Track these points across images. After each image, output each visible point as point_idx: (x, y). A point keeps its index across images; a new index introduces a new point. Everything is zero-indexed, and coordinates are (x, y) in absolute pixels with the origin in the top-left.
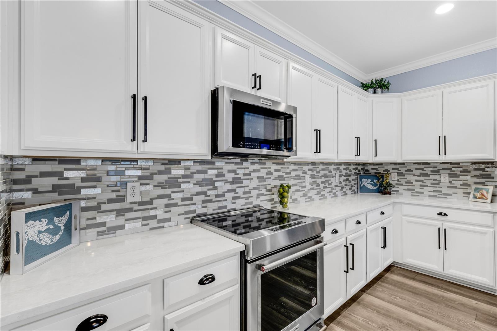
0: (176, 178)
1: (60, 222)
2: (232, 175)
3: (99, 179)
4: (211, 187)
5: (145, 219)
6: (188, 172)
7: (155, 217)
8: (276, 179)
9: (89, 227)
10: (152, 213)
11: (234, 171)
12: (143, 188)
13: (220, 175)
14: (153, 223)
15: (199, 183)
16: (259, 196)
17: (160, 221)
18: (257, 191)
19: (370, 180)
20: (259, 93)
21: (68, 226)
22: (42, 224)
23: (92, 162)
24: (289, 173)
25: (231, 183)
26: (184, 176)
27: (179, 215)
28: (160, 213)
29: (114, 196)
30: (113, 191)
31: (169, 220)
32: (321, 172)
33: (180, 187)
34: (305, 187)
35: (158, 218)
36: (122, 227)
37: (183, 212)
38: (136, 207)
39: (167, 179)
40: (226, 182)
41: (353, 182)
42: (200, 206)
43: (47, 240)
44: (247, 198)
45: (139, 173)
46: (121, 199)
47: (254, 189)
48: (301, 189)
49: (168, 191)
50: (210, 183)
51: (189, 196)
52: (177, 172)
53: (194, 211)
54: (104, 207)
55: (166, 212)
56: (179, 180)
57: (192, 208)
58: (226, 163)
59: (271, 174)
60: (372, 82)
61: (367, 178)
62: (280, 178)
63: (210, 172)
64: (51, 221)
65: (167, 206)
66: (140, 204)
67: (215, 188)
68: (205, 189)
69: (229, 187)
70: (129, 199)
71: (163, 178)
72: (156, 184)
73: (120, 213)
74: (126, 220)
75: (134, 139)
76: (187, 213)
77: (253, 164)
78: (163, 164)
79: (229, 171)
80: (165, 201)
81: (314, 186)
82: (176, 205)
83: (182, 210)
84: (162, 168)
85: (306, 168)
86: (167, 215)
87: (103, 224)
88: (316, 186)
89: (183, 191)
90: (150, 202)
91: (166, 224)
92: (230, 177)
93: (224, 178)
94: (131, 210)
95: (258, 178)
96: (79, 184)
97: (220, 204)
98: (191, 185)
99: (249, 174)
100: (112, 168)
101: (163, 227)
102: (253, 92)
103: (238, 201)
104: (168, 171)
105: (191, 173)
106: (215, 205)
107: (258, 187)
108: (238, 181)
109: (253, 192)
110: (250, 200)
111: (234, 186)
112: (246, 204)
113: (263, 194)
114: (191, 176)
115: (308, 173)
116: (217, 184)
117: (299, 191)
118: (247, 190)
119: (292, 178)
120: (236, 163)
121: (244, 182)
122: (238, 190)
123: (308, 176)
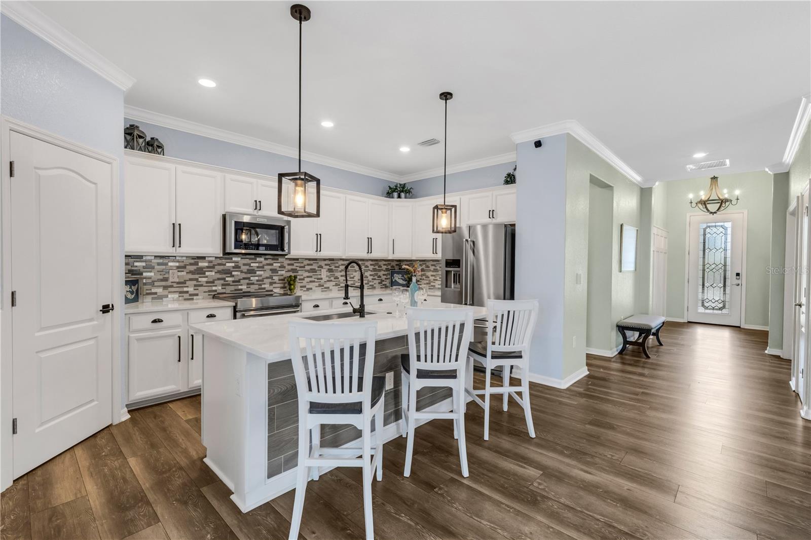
0: (202, 268)
1: (134, 288)
2: (247, 267)
3: (153, 268)
4: (229, 275)
5: (180, 292)
6: (211, 265)
7: (187, 292)
8: (289, 271)
9: (148, 294)
10: (185, 289)
11: (249, 265)
12: (180, 274)
13: (237, 267)
14: (186, 296)
15: (219, 272)
16: (271, 284)
17: (191, 295)
18: (270, 280)
19: (401, 275)
20: (260, 213)
21: (137, 291)
23: (149, 258)
24: (304, 267)
25: (246, 273)
26: (208, 267)
27: (204, 292)
28: (191, 290)
29: (161, 277)
30: (161, 275)
31: (197, 295)
32: (340, 267)
33: (205, 274)
34: (321, 279)
35: (189, 293)
36: (167, 296)
37: (207, 291)
38: (175, 285)
39: (195, 268)
40: (242, 272)
41: (383, 278)
42: (220, 288)
44: (260, 285)
45: (177, 264)
46: (166, 280)
47: (267, 278)
48: (316, 280)
49: (196, 276)
50: (228, 272)
51: (211, 280)
52: (202, 264)
53: (216, 291)
54: (156, 284)
55: (195, 290)
56: (204, 270)
57: (214, 288)
58: (242, 258)
59: (285, 267)
60: (396, 186)
61: (398, 273)
62: (294, 271)
63: (228, 265)
65: (195, 286)
66: (178, 283)
67: (233, 276)
68: (224, 276)
69: (245, 276)
70: (171, 280)
71: (193, 268)
72: (188, 271)
73: (165, 288)
74: (169, 292)
75: (174, 246)
76: (210, 291)
77: (266, 259)
78: (193, 259)
79: (244, 265)
80: (195, 282)
81: (332, 278)
82: (202, 286)
83: (206, 289)
84: (193, 261)
85: (323, 263)
86: (196, 292)
87: (156, 293)
88: (335, 279)
89: (207, 277)
90: (184, 282)
91: (195, 297)
92: (245, 268)
93: (240, 269)
94: (172, 286)
95: (271, 270)
96: (142, 270)
97: (236, 288)
98: (213, 273)
99: (263, 267)
100: (161, 261)
101: (193, 299)
102: (255, 212)
103: (252, 286)
104: (197, 264)
105: (214, 265)
106: (233, 288)
107: (271, 277)
108: (252, 271)
109: (266, 281)
110: (263, 286)
111: (249, 275)
112: (260, 289)
113: (275, 283)
114: (213, 267)
115: (324, 267)
116: (233, 273)
117: (314, 282)
118: (260, 278)
119: (306, 271)
120: (250, 259)
121: (258, 273)
122: (252, 278)
123: (325, 270)
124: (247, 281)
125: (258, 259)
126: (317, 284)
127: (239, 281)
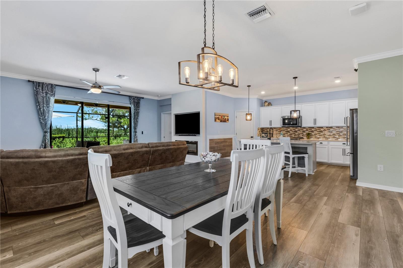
2: (294, 130)
11: (295, 130)
15: (286, 132)
22: (264, 134)
24: (316, 130)
25: (294, 132)
43: (264, 136)
45: (276, 130)
47: (301, 133)
48: (322, 135)
64: (265, 134)
69: (294, 133)
75: (270, 126)
79: (293, 129)
84: (279, 129)
92: (294, 131)
95: (302, 131)
98: (284, 132)
99: (300, 130)
103: (296, 136)
107: (303, 133)
108: (296, 132)
109: (300, 134)
110: (300, 136)
111: (295, 133)
112: (298, 137)
113: (304, 135)
114: (284, 130)
115: (327, 130)
116: (290, 132)
117: (321, 135)
118: (299, 134)
119: (317, 131)
120: (295, 128)
121: (298, 132)
122: (296, 133)
123: (327, 131)
124: (294, 134)
125: (298, 128)
126: (323, 136)
127: (292, 134)
